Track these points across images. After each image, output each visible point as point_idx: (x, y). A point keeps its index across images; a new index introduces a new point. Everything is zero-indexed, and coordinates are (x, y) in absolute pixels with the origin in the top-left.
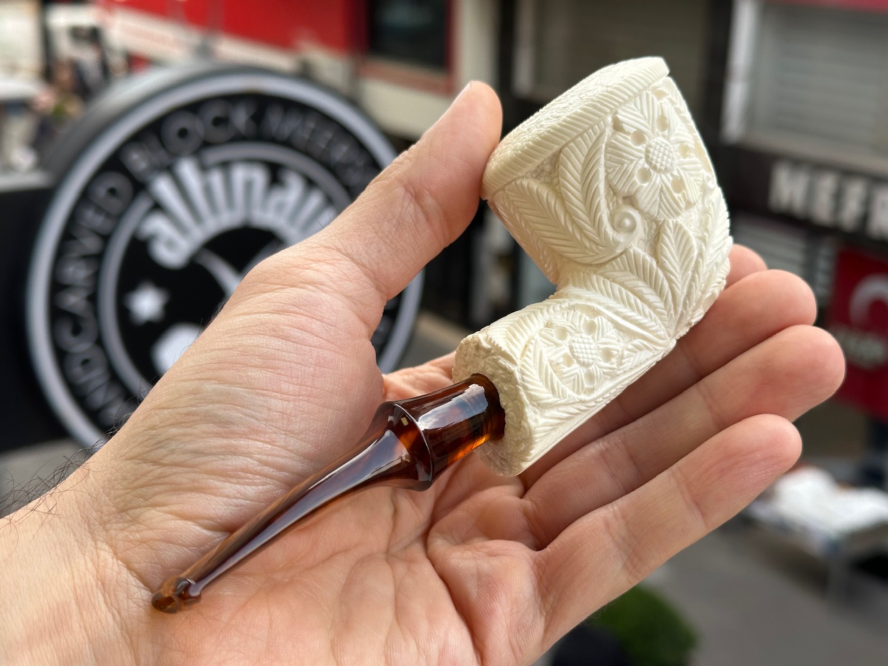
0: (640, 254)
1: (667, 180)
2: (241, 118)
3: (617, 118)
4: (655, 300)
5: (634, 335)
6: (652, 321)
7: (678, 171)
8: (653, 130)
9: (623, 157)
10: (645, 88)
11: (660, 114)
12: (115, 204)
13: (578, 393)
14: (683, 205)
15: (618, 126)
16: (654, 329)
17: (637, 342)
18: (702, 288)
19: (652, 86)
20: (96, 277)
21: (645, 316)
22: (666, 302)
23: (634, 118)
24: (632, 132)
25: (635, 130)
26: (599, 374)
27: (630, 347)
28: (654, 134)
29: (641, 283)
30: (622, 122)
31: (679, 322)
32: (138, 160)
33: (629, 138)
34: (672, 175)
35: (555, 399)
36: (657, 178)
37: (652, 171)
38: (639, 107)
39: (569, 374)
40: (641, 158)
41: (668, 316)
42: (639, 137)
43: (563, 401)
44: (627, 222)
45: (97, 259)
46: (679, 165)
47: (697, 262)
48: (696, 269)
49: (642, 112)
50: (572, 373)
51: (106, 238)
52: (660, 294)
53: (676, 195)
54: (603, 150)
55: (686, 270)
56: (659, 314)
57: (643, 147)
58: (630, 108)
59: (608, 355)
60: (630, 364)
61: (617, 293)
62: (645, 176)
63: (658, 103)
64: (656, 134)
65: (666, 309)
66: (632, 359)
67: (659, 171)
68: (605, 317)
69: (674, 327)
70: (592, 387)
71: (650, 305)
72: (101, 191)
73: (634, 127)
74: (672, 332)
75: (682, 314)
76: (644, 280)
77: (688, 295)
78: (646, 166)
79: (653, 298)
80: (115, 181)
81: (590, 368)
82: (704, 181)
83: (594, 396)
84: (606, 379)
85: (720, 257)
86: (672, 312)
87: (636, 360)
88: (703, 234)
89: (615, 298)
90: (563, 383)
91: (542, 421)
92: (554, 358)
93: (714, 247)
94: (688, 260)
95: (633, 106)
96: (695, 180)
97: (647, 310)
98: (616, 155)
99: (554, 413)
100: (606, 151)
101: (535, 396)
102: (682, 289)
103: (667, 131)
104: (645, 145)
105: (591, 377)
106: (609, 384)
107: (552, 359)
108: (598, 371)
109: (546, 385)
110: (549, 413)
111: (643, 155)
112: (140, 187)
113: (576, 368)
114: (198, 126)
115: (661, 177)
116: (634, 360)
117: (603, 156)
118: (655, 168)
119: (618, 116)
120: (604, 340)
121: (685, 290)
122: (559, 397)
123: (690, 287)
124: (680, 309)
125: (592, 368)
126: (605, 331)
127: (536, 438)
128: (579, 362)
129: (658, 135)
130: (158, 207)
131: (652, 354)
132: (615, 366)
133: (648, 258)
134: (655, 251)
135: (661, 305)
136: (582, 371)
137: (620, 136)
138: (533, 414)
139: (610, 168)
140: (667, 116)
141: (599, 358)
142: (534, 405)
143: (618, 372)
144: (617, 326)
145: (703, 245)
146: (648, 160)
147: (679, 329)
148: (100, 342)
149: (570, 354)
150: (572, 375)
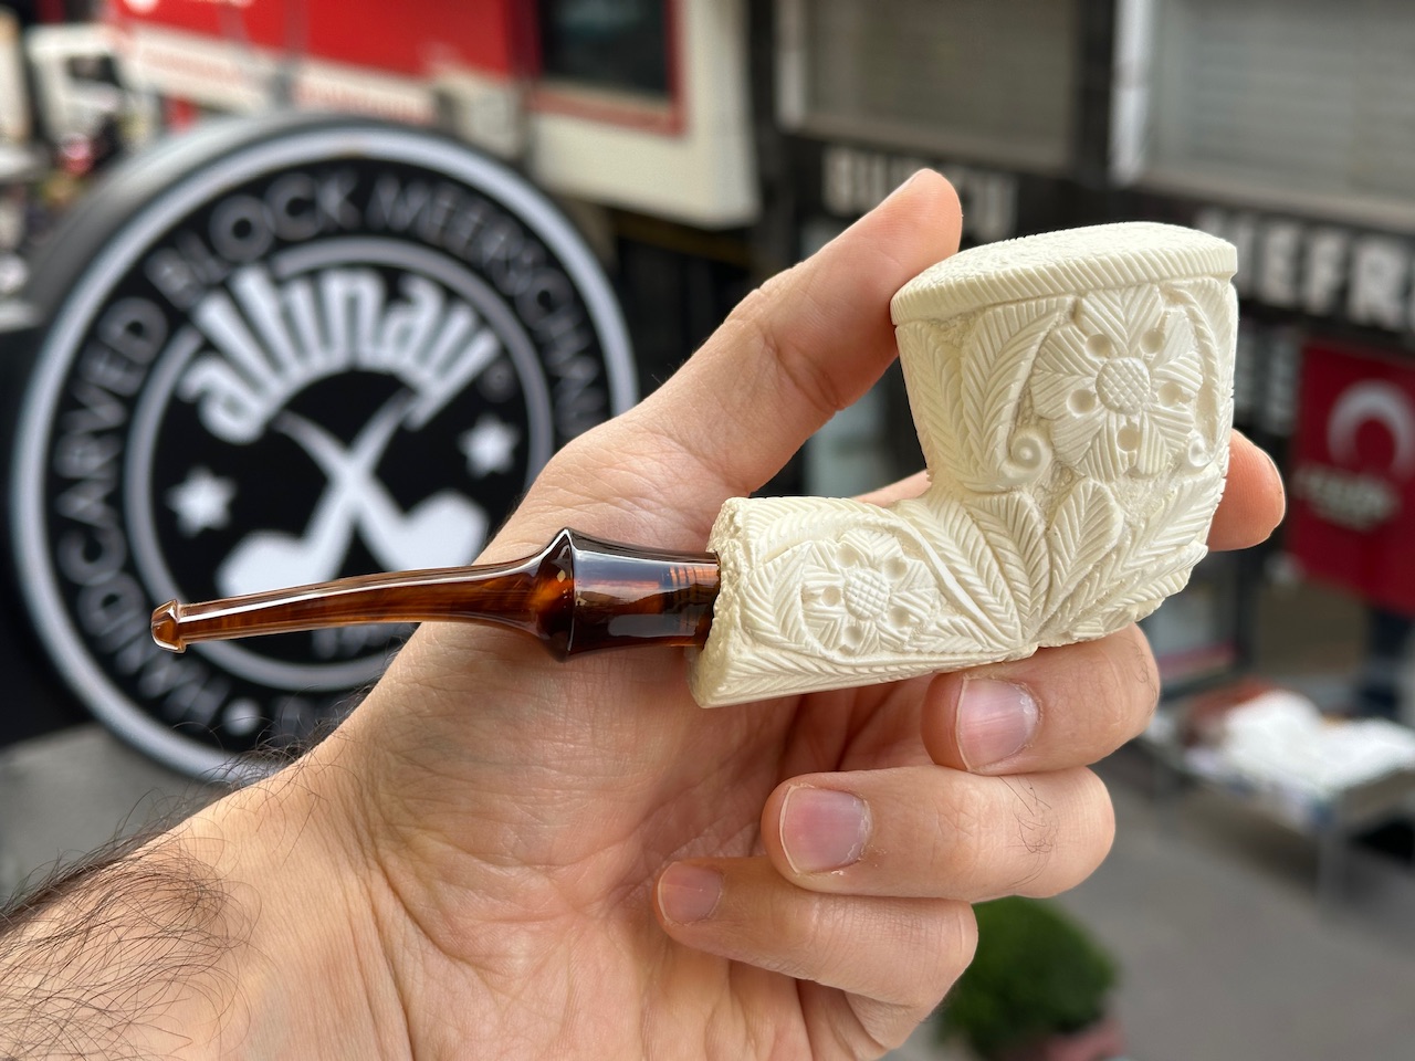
0: (1025, 506)
1: (1117, 423)
2: (333, 199)
3: (1081, 302)
4: (1020, 579)
5: (960, 609)
6: (1001, 605)
7: (1142, 418)
8: (1131, 345)
9: (1062, 361)
10: (1152, 281)
11: (1156, 326)
12: (141, 349)
13: (826, 645)
14: (1123, 468)
15: (1075, 313)
16: (998, 616)
17: (960, 620)
18: (1100, 597)
19: (1165, 282)
20: (120, 463)
21: (994, 594)
22: (1034, 588)
23: (1109, 314)
24: (1093, 334)
25: (1100, 332)
26: (871, 636)
27: (945, 622)
28: (1130, 350)
29: (1010, 545)
30: (1085, 313)
31: (1046, 626)
32: (173, 276)
33: (1086, 339)
34: (1128, 421)
35: (779, 637)
36: (1098, 413)
37: (1097, 400)
38: (1127, 303)
39: (822, 615)
40: (1089, 375)
41: (1031, 609)
42: (1101, 343)
43: (793, 646)
44: (1027, 453)
45: (120, 435)
46: (1149, 411)
47: (1108, 555)
48: (1100, 566)
49: (1127, 312)
50: (827, 615)
51: (131, 403)
52: (1031, 573)
53: (1118, 449)
54: (1039, 340)
55: (1086, 559)
56: (1017, 600)
57: (1102, 362)
58: (1111, 299)
59: (901, 615)
60: (933, 645)
61: (971, 544)
62: (1083, 400)
63: (1163, 309)
64: (1134, 351)
65: (1031, 599)
66: (942, 640)
67: (1110, 407)
68: (927, 564)
69: (1037, 629)
70: (852, 647)
71: (1008, 580)
72: (116, 330)
73: (1100, 328)
74: (1031, 634)
75: (1054, 616)
76: (1018, 544)
77: (1072, 597)
78: (1093, 389)
79: (1017, 573)
80: (138, 310)
81: (862, 623)
82: (1186, 450)
83: (852, 660)
84: (882, 648)
85: (1155, 567)
86: (1040, 607)
87: (947, 645)
88: (1139, 522)
89: (964, 548)
90: (807, 622)
91: (748, 655)
92: (810, 584)
93: (1150, 549)
94: (1094, 547)
95: (1118, 299)
96: (1169, 444)
97: (1002, 585)
98: (1054, 355)
99: (773, 654)
100: (1043, 343)
101: (751, 619)
102: (1068, 583)
103: (1154, 355)
104: (1106, 360)
105: (856, 633)
106: (887, 657)
107: (807, 583)
108: (873, 633)
109: (778, 615)
110: (763, 650)
111: (1096, 373)
112: (179, 318)
113: (838, 611)
114: (266, 217)
115: (1108, 415)
116: (943, 643)
117: (1035, 348)
118: (1104, 399)
119: (1084, 302)
120: (907, 594)
121: (1072, 587)
122: (789, 638)
123: (1081, 585)
124: (1054, 608)
125: (866, 625)
126: (916, 584)
127: (727, 674)
128: (848, 607)
129: (1137, 355)
130: (210, 348)
131: (980, 648)
132: (906, 638)
133: (1036, 515)
134: (1050, 512)
135: (1026, 589)
136: (846, 621)
137: (1071, 329)
138: (739, 640)
139: (1039, 368)
140: (1167, 333)
141: (886, 616)
142: (746, 631)
143: (907, 648)
144: (941, 585)
145: (1130, 538)
146: (1099, 383)
147: (1043, 635)
148: (131, 568)
149: (841, 590)
150: (827, 619)
